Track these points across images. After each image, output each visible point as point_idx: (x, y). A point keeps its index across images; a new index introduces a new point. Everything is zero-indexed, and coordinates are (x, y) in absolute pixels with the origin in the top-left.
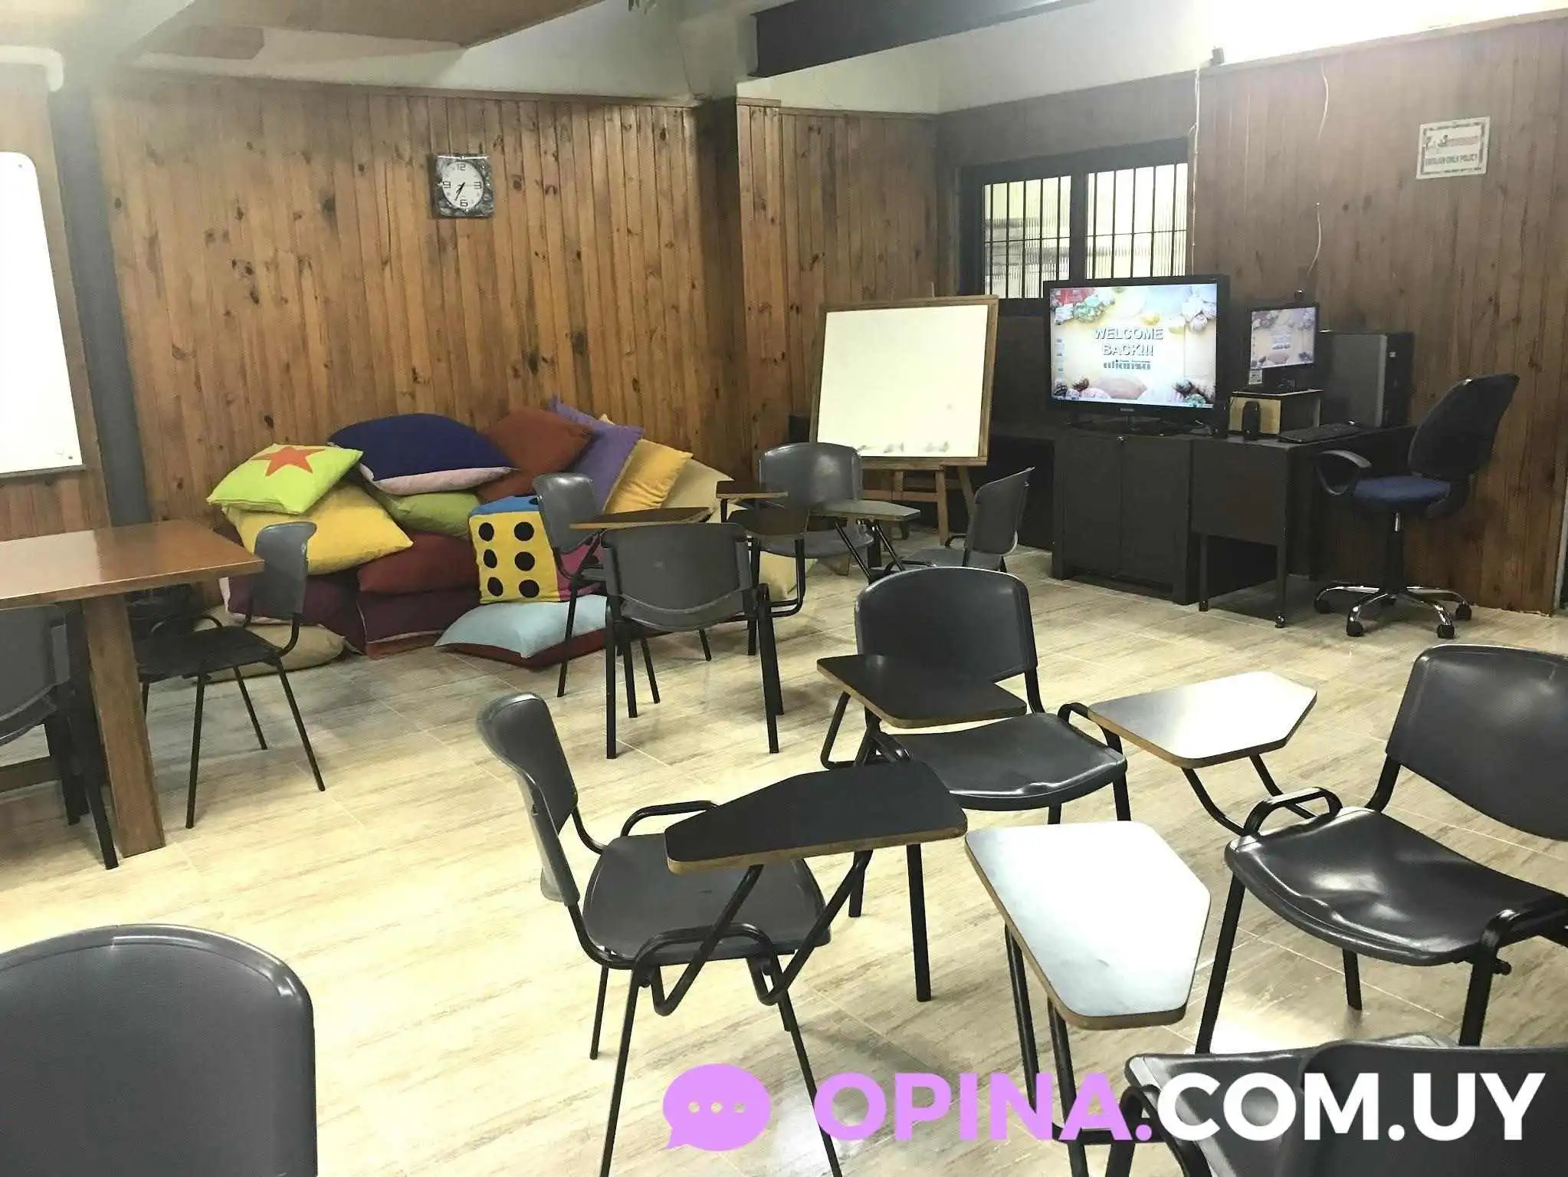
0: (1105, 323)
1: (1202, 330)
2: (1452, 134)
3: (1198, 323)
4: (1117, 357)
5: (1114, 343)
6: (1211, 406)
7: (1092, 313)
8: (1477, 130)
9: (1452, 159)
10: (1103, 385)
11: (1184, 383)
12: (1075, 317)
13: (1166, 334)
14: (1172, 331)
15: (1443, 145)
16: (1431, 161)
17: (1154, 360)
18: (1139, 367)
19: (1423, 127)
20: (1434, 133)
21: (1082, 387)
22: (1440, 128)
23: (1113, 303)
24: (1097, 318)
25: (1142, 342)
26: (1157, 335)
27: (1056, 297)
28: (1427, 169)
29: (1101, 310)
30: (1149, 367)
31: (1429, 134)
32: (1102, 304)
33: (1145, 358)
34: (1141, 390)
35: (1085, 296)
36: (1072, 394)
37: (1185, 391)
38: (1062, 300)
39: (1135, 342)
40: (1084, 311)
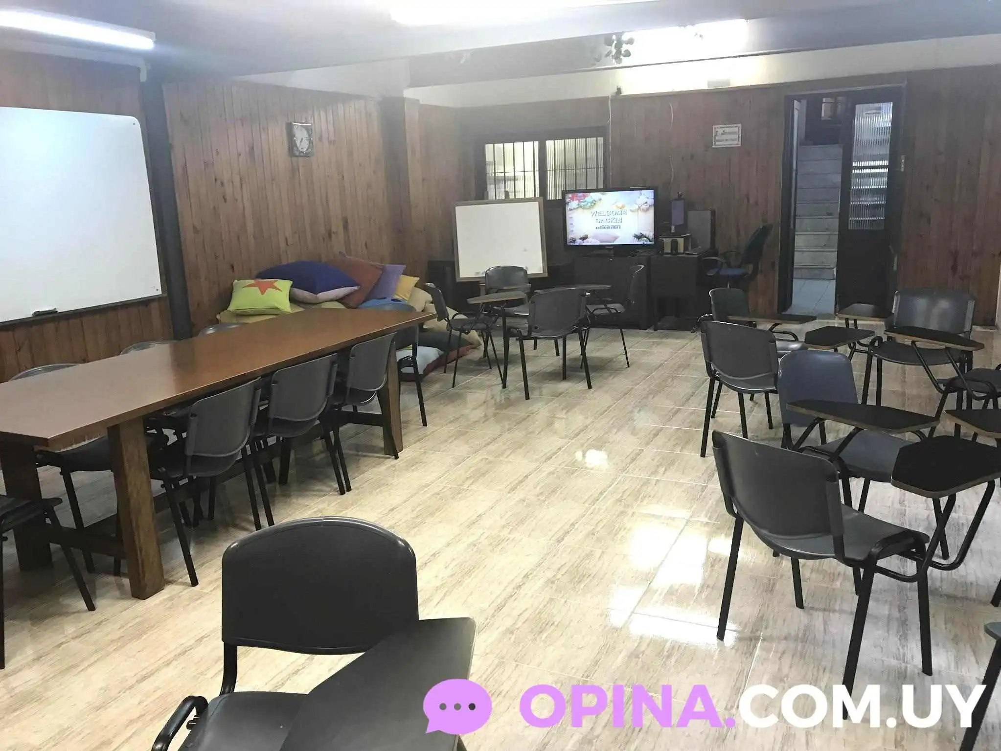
0: (596, 209)
1: (647, 210)
2: (727, 130)
3: (644, 207)
4: (603, 224)
5: (601, 218)
6: (653, 243)
7: (589, 204)
8: (736, 129)
9: (727, 140)
10: (595, 237)
11: (638, 234)
12: (579, 207)
13: (629, 213)
14: (631, 211)
15: (722, 134)
16: (719, 141)
17: (622, 225)
18: (614, 228)
19: (714, 127)
20: (718, 129)
21: (584, 238)
22: (721, 128)
23: (600, 200)
24: (592, 207)
25: (616, 217)
26: (624, 213)
27: (570, 198)
28: (717, 143)
29: (594, 203)
30: (620, 227)
31: (717, 130)
32: (594, 200)
33: (618, 224)
34: (616, 238)
35: (585, 197)
36: (579, 242)
37: (639, 237)
38: (572, 199)
39: (611, 216)
40: (585, 203)
